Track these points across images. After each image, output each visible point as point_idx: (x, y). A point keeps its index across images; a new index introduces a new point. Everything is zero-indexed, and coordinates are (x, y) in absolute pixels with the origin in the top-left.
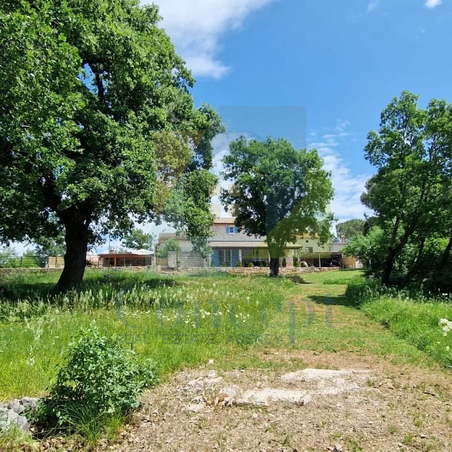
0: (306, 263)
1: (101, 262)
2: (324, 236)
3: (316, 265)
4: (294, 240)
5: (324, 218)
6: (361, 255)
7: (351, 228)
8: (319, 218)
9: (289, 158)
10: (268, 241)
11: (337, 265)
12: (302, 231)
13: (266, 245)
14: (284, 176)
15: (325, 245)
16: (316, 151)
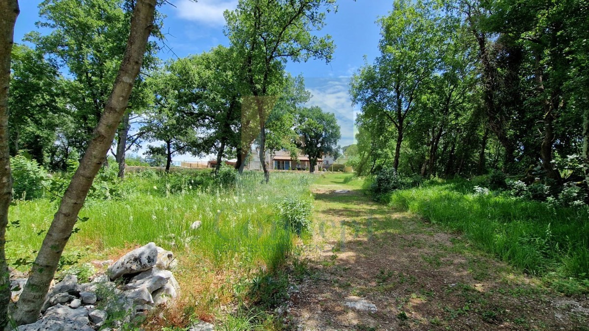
0: (325, 169)
1: (209, 166)
2: (336, 156)
3: (331, 170)
4: (321, 158)
5: (336, 147)
6: (353, 165)
7: (352, 149)
8: (334, 147)
9: (321, 118)
10: (309, 157)
11: (342, 171)
12: (326, 153)
13: (308, 159)
14: (319, 127)
15: (336, 160)
16: (334, 115)
